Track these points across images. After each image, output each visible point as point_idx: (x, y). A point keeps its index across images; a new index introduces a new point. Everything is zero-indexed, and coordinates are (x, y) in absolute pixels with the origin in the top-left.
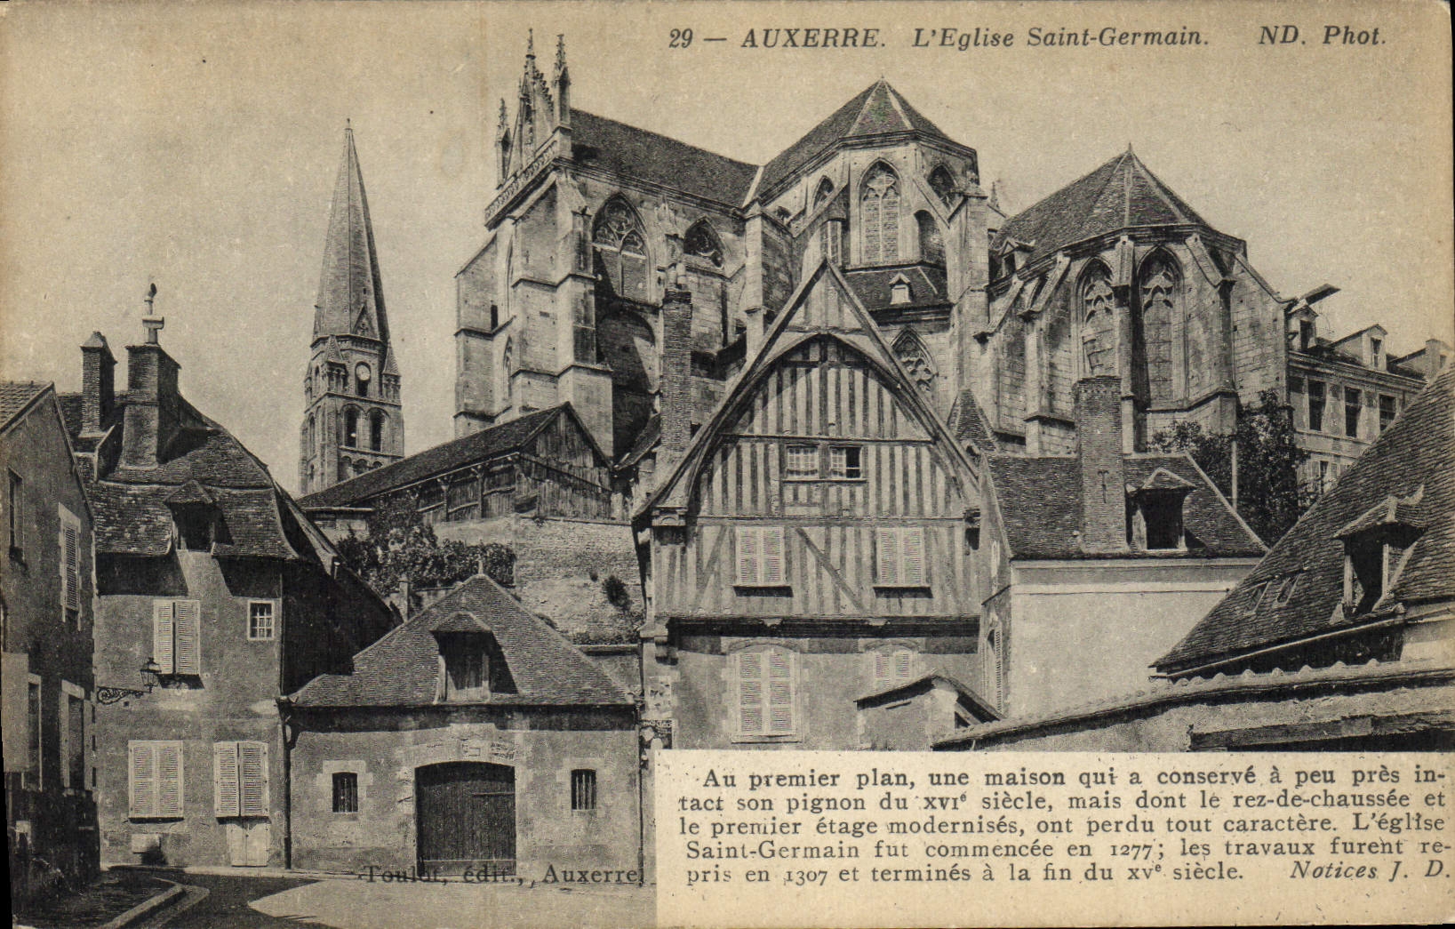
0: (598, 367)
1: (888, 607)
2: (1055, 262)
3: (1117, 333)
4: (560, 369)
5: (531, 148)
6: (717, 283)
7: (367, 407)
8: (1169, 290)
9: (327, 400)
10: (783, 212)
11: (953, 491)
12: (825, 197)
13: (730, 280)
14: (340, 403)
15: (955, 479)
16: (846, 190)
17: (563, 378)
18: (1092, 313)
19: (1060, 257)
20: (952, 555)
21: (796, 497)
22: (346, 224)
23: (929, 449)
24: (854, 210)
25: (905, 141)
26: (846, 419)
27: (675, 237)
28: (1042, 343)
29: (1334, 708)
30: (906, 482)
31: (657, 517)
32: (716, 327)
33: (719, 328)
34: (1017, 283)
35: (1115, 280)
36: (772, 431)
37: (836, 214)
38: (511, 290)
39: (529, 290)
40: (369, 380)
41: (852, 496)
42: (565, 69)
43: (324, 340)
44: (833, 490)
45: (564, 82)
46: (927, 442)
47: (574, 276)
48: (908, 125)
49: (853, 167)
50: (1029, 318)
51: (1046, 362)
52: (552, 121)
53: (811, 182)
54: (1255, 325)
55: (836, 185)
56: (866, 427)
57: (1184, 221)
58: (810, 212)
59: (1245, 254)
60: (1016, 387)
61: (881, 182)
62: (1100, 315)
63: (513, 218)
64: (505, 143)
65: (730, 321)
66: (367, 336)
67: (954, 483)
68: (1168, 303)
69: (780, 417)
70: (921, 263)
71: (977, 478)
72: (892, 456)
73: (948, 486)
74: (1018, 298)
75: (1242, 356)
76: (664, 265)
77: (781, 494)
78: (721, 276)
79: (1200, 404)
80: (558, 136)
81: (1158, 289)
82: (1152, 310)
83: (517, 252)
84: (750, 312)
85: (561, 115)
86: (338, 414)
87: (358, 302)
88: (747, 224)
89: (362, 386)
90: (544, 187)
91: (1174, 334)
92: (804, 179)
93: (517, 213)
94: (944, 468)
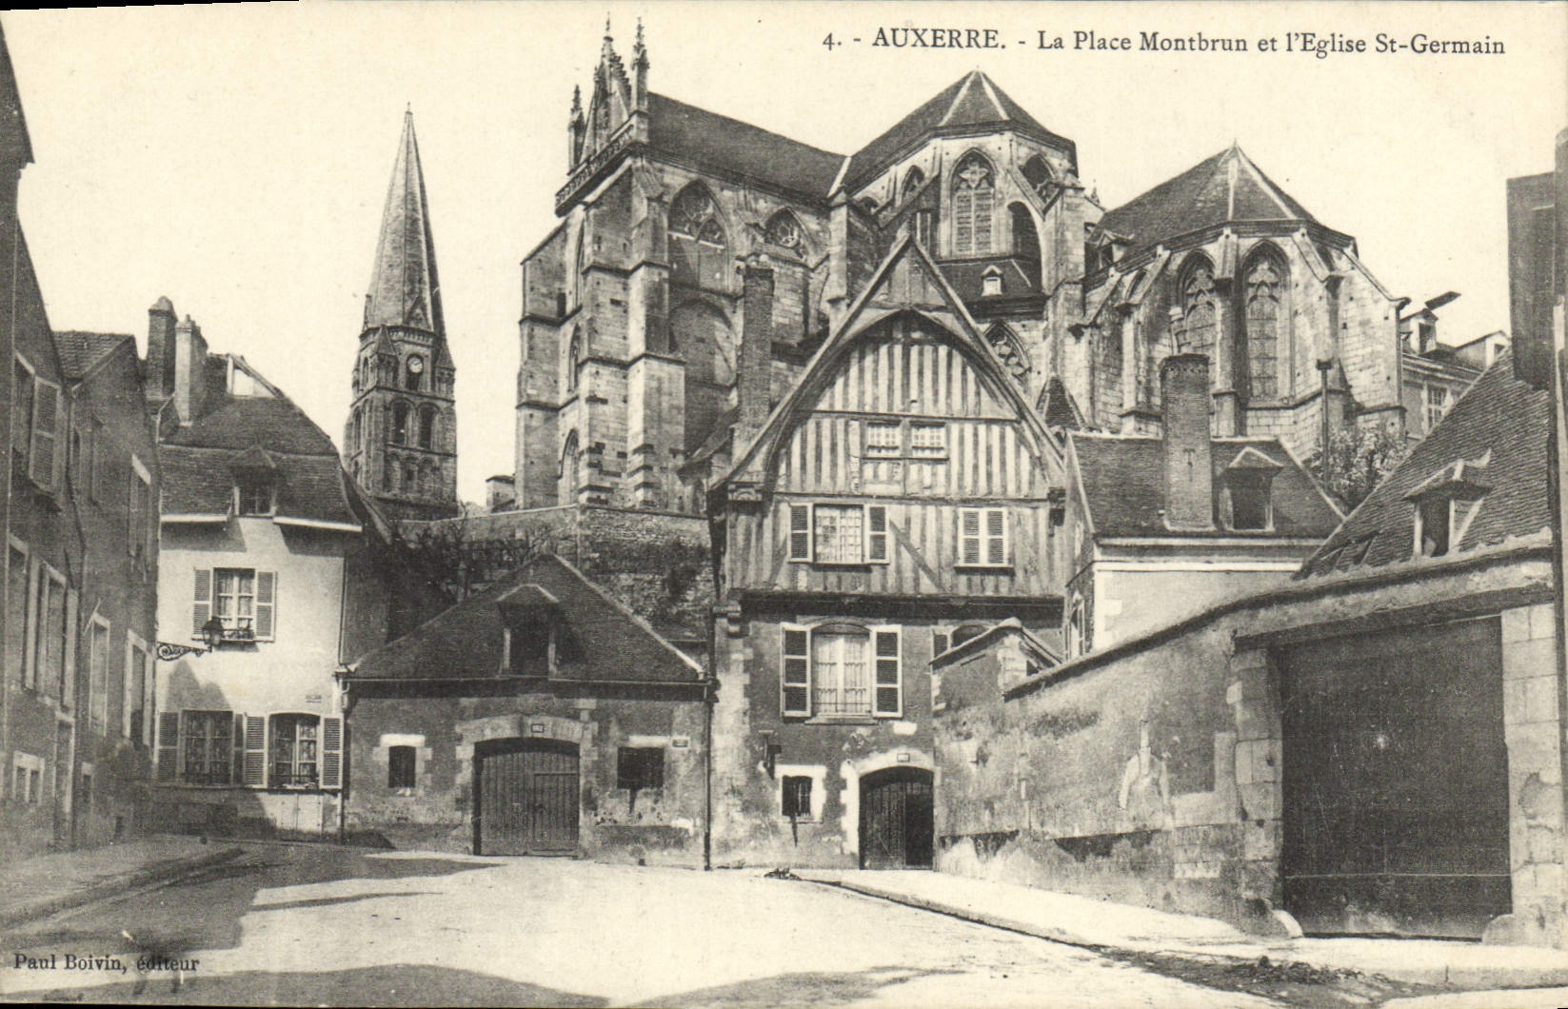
0: (670, 356)
1: (970, 586)
2: (1155, 255)
3: (1219, 327)
4: (630, 358)
5: (604, 133)
6: (799, 270)
7: (418, 402)
8: (1274, 285)
9: (374, 394)
10: (870, 202)
11: (1038, 471)
12: (914, 187)
13: (813, 270)
14: (389, 396)
15: (1039, 458)
16: (937, 180)
17: (634, 368)
18: (1194, 307)
19: (1160, 250)
20: (1036, 534)
21: (876, 475)
22: (402, 212)
23: (1014, 429)
24: (945, 201)
25: (1000, 132)
26: (928, 394)
27: (756, 225)
28: (1140, 337)
29: (1359, 605)
30: (989, 461)
31: (732, 491)
32: (797, 318)
33: (799, 319)
34: (1114, 275)
35: (1217, 273)
36: (853, 407)
37: (925, 205)
38: (580, 276)
39: (600, 275)
40: (420, 374)
41: (934, 474)
42: (644, 52)
43: (375, 330)
44: (914, 468)
45: (642, 65)
46: (1011, 421)
47: (647, 264)
48: (1003, 115)
49: (945, 158)
50: (1126, 311)
51: (1143, 357)
52: (628, 105)
53: (900, 171)
54: (1364, 323)
55: (927, 175)
56: (949, 406)
57: (1291, 216)
58: (898, 203)
59: (1355, 251)
60: (1111, 384)
61: (974, 173)
62: (1202, 310)
63: (585, 204)
64: (578, 127)
65: (813, 312)
66: (422, 327)
67: (1038, 462)
68: (1272, 297)
69: (862, 393)
70: (1016, 256)
71: (1062, 457)
72: (976, 435)
73: (1033, 466)
74: (1115, 291)
75: (1352, 354)
76: (744, 253)
77: (861, 471)
78: (804, 266)
79: (1304, 402)
80: (634, 120)
81: (1263, 283)
82: (1255, 305)
83: (588, 239)
84: (834, 302)
85: (639, 99)
86: (386, 408)
87: (412, 292)
88: (833, 214)
89: (413, 380)
90: (620, 172)
91: (1279, 331)
92: (893, 168)
93: (590, 198)
94: (1029, 447)
